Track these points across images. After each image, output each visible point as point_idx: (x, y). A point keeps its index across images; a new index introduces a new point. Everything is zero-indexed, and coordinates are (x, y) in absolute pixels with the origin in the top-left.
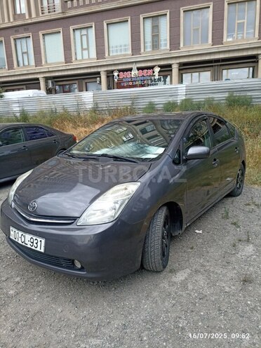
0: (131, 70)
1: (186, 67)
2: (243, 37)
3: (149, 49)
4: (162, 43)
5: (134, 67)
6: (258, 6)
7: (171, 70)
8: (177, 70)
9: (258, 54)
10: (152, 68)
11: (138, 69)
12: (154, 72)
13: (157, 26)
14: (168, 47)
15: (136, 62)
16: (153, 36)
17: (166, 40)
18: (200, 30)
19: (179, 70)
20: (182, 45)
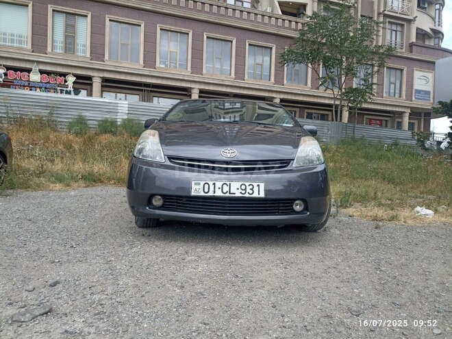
0: (29, 71)
1: (111, 85)
2: (175, 67)
3: (59, 50)
4: (80, 48)
5: (35, 68)
6: (190, 41)
7: (91, 85)
8: (100, 85)
9: (191, 88)
10: (64, 75)
11: (42, 72)
12: (66, 81)
13: (73, 27)
14: (88, 55)
15: (38, 62)
16: (66, 37)
17: (84, 46)
18: (129, 46)
19: (102, 86)
20: (107, 57)
